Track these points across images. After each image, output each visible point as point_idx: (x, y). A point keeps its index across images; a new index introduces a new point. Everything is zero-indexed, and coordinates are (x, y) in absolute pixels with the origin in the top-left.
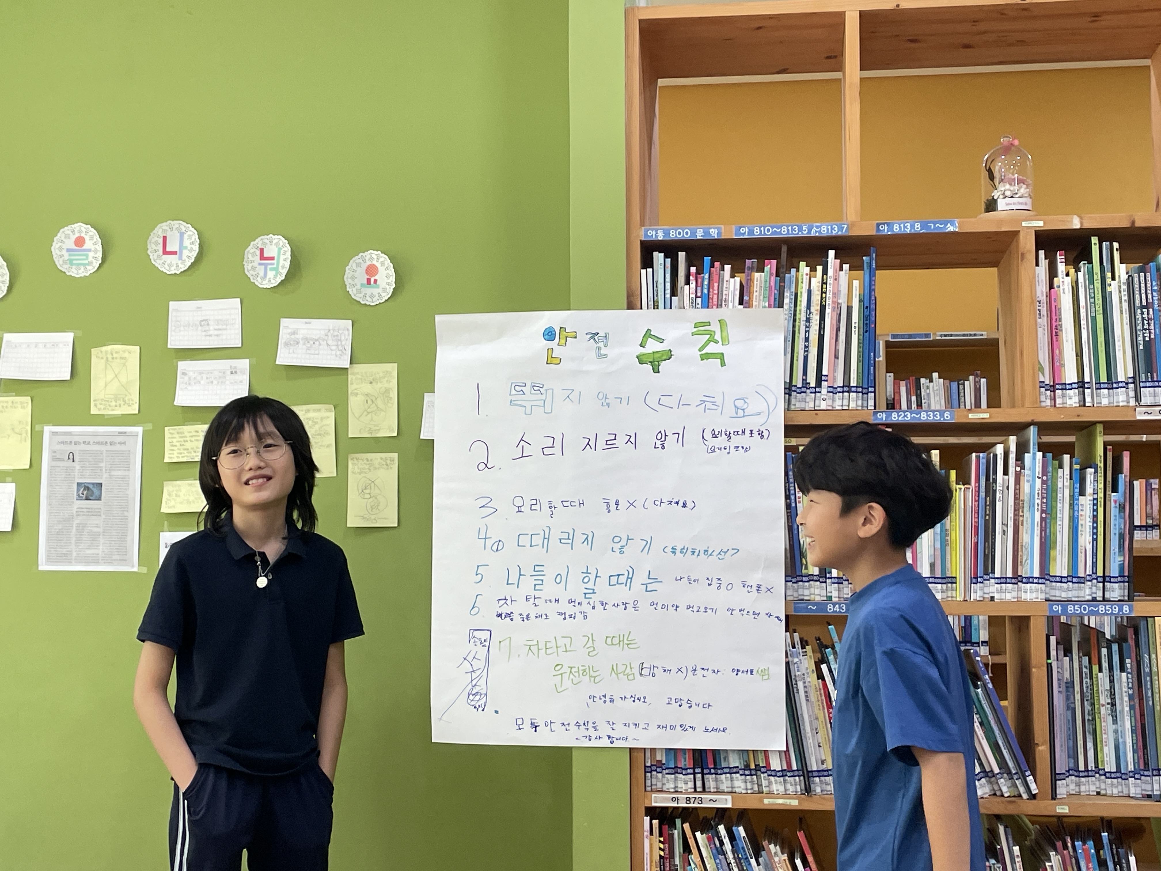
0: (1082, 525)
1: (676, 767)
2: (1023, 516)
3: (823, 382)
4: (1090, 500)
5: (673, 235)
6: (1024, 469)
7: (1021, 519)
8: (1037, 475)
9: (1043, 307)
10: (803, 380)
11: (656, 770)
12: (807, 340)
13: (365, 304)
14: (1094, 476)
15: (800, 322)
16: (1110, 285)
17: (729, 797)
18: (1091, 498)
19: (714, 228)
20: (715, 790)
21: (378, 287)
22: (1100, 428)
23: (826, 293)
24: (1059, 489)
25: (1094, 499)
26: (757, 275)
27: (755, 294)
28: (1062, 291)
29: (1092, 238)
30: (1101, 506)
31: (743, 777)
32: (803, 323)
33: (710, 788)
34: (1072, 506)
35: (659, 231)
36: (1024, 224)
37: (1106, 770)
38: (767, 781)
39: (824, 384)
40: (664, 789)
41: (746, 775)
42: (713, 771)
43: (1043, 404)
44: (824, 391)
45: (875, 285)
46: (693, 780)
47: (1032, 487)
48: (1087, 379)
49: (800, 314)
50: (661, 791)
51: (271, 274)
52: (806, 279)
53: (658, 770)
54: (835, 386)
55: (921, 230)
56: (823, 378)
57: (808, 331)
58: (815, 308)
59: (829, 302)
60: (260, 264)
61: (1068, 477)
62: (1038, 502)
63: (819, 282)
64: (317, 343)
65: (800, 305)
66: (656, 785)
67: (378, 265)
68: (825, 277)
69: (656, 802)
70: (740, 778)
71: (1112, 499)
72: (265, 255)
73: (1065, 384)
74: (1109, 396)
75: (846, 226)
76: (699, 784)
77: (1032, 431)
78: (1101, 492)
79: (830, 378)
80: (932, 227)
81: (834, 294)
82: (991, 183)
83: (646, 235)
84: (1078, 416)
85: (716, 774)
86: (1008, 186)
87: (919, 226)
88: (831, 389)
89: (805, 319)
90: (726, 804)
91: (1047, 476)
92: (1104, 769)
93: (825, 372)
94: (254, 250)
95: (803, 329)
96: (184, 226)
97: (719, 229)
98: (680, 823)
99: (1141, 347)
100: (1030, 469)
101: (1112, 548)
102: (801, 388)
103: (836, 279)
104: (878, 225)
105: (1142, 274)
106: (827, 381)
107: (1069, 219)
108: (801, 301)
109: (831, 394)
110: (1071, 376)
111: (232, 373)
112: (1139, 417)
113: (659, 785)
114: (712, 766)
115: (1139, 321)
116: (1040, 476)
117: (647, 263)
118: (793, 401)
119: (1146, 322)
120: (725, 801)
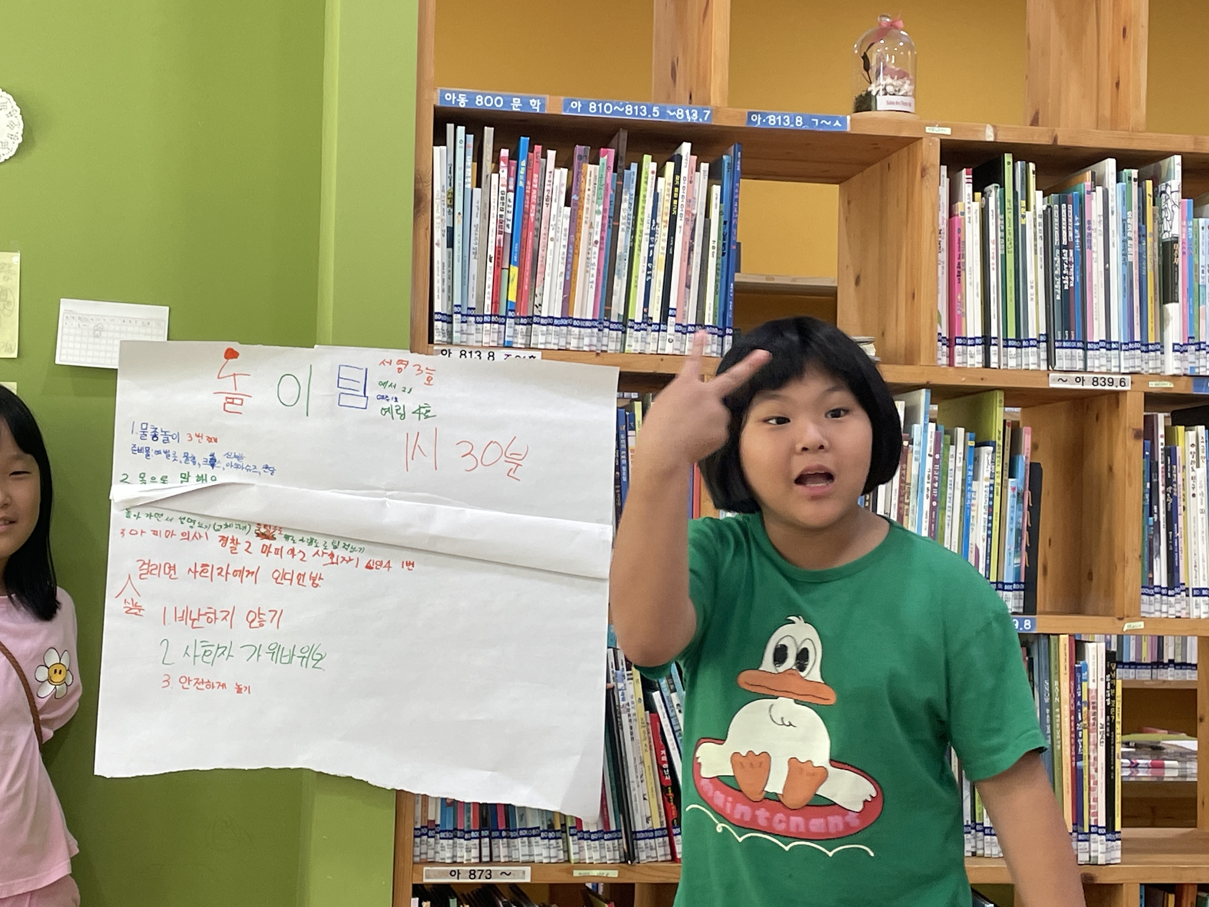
0: (973, 517)
1: (455, 829)
2: (908, 504)
3: (669, 318)
4: (986, 487)
5: (480, 102)
6: (912, 444)
7: (906, 507)
8: (928, 452)
9: (943, 239)
10: (644, 313)
11: (427, 834)
12: (650, 260)
14: (992, 456)
15: (641, 236)
16: (1024, 217)
17: (528, 869)
18: (988, 484)
19: (536, 99)
20: (507, 859)
22: (1000, 396)
23: (677, 199)
24: (949, 472)
25: (991, 485)
26: (591, 167)
27: (587, 192)
28: (967, 220)
29: (1006, 154)
30: (997, 494)
31: (546, 841)
32: (645, 238)
33: (499, 856)
34: (964, 492)
35: (460, 95)
36: (928, 130)
37: (985, 825)
38: (577, 846)
39: (671, 320)
40: (438, 859)
41: (550, 839)
42: (504, 834)
43: (940, 362)
44: (671, 329)
45: (738, 194)
46: (478, 846)
47: (922, 467)
48: (994, 334)
49: (642, 224)
50: (433, 863)
52: (652, 177)
53: (431, 833)
54: (685, 324)
55: (803, 125)
56: (671, 312)
57: (653, 248)
58: (663, 218)
59: (681, 211)
61: (962, 456)
62: (927, 485)
63: (669, 184)
65: (643, 213)
66: (426, 854)
68: (677, 177)
69: (428, 877)
70: (541, 842)
71: (1010, 485)
73: (965, 338)
74: (1017, 357)
75: (708, 112)
76: (486, 851)
77: (923, 396)
78: (998, 477)
79: (679, 313)
80: (817, 124)
81: (689, 201)
83: (442, 98)
84: (982, 379)
85: (508, 837)
86: (889, 80)
87: (801, 121)
88: (680, 328)
89: (648, 231)
90: (524, 878)
91: (940, 454)
92: (982, 824)
93: (672, 304)
95: (645, 245)
97: (541, 100)
98: (456, 903)
99: (1058, 298)
100: (919, 444)
101: (1007, 547)
102: (640, 324)
103: (691, 182)
104: (750, 114)
105: (1064, 205)
106: (674, 316)
107: (981, 129)
108: (644, 208)
109: (680, 334)
110: (973, 328)
112: (1052, 385)
113: (431, 853)
114: (504, 827)
115: (1058, 265)
116: (932, 453)
117: (440, 139)
118: (628, 341)
119: (1066, 266)
120: (521, 875)
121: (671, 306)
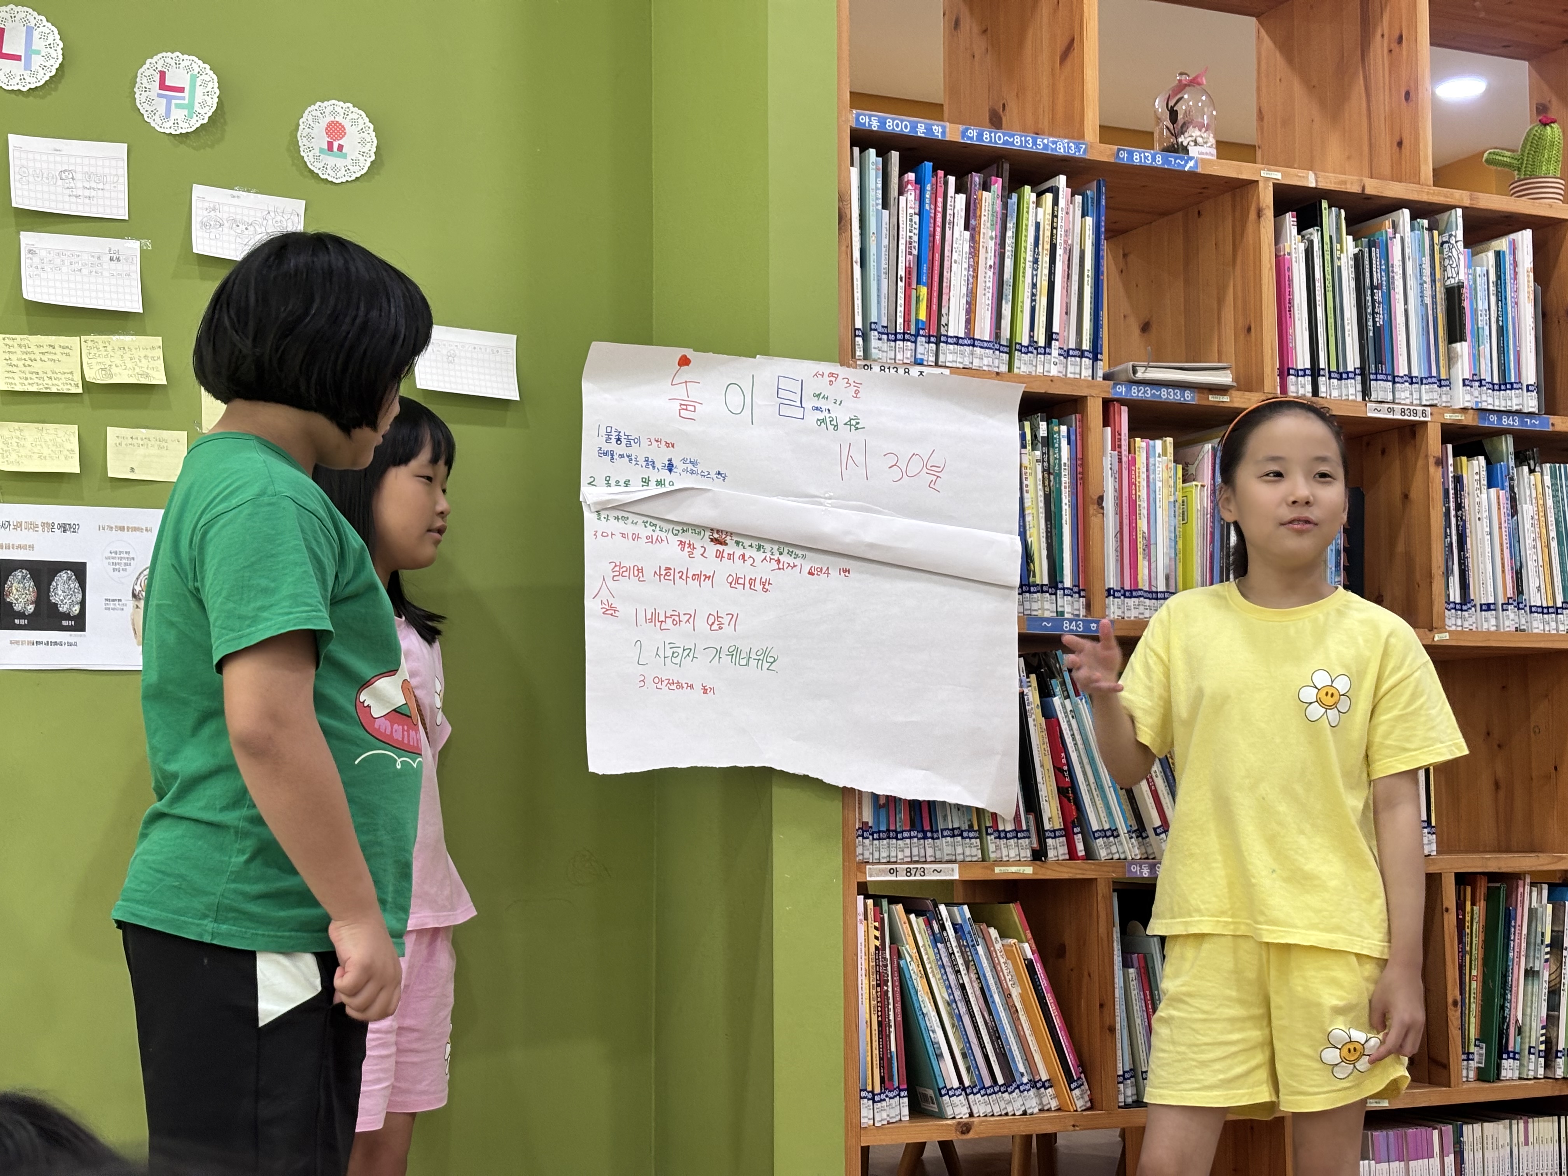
1: (888, 829)
3: (1053, 342)
5: (890, 126)
10: (1030, 336)
12: (1034, 286)
13: (326, 179)
15: (1025, 263)
16: (1339, 259)
17: (956, 866)
19: (938, 126)
20: (933, 859)
21: (345, 156)
23: (1056, 229)
26: (985, 194)
27: (982, 218)
28: (1294, 260)
29: (1323, 200)
31: (967, 841)
32: (1029, 265)
33: (925, 856)
35: (873, 119)
36: (1263, 173)
38: (994, 845)
39: (1054, 344)
40: (875, 859)
41: (971, 838)
42: (929, 834)
44: (1055, 352)
46: (909, 846)
49: (1025, 252)
50: (872, 863)
51: (178, 114)
52: (1032, 207)
53: (866, 835)
54: (1067, 348)
55: (1162, 164)
56: (1054, 336)
57: (1037, 275)
58: (1045, 246)
59: (1060, 241)
60: (159, 96)
63: (1048, 214)
64: (251, 229)
65: (1026, 241)
66: (864, 854)
67: (346, 124)
68: (1055, 208)
69: (871, 876)
70: (962, 842)
72: (168, 83)
73: (1296, 369)
74: (1339, 388)
75: (1084, 146)
76: (915, 851)
79: (1061, 337)
80: (1173, 162)
81: (1066, 231)
83: (858, 121)
85: (933, 837)
87: (1160, 159)
88: (1063, 352)
89: (1031, 259)
90: (953, 875)
93: (1056, 328)
94: (151, 71)
95: (1029, 271)
96: (34, 17)
97: (944, 128)
99: (1371, 334)
102: (1026, 347)
103: (1067, 213)
104: (1118, 151)
105: (1373, 249)
106: (1057, 340)
107: (1305, 175)
108: (1026, 236)
109: (1063, 358)
111: (111, 259)
112: (1370, 415)
113: (868, 853)
114: (929, 828)
115: (1369, 304)
118: (1017, 363)
119: (1377, 305)
120: (951, 872)
121: (1054, 330)
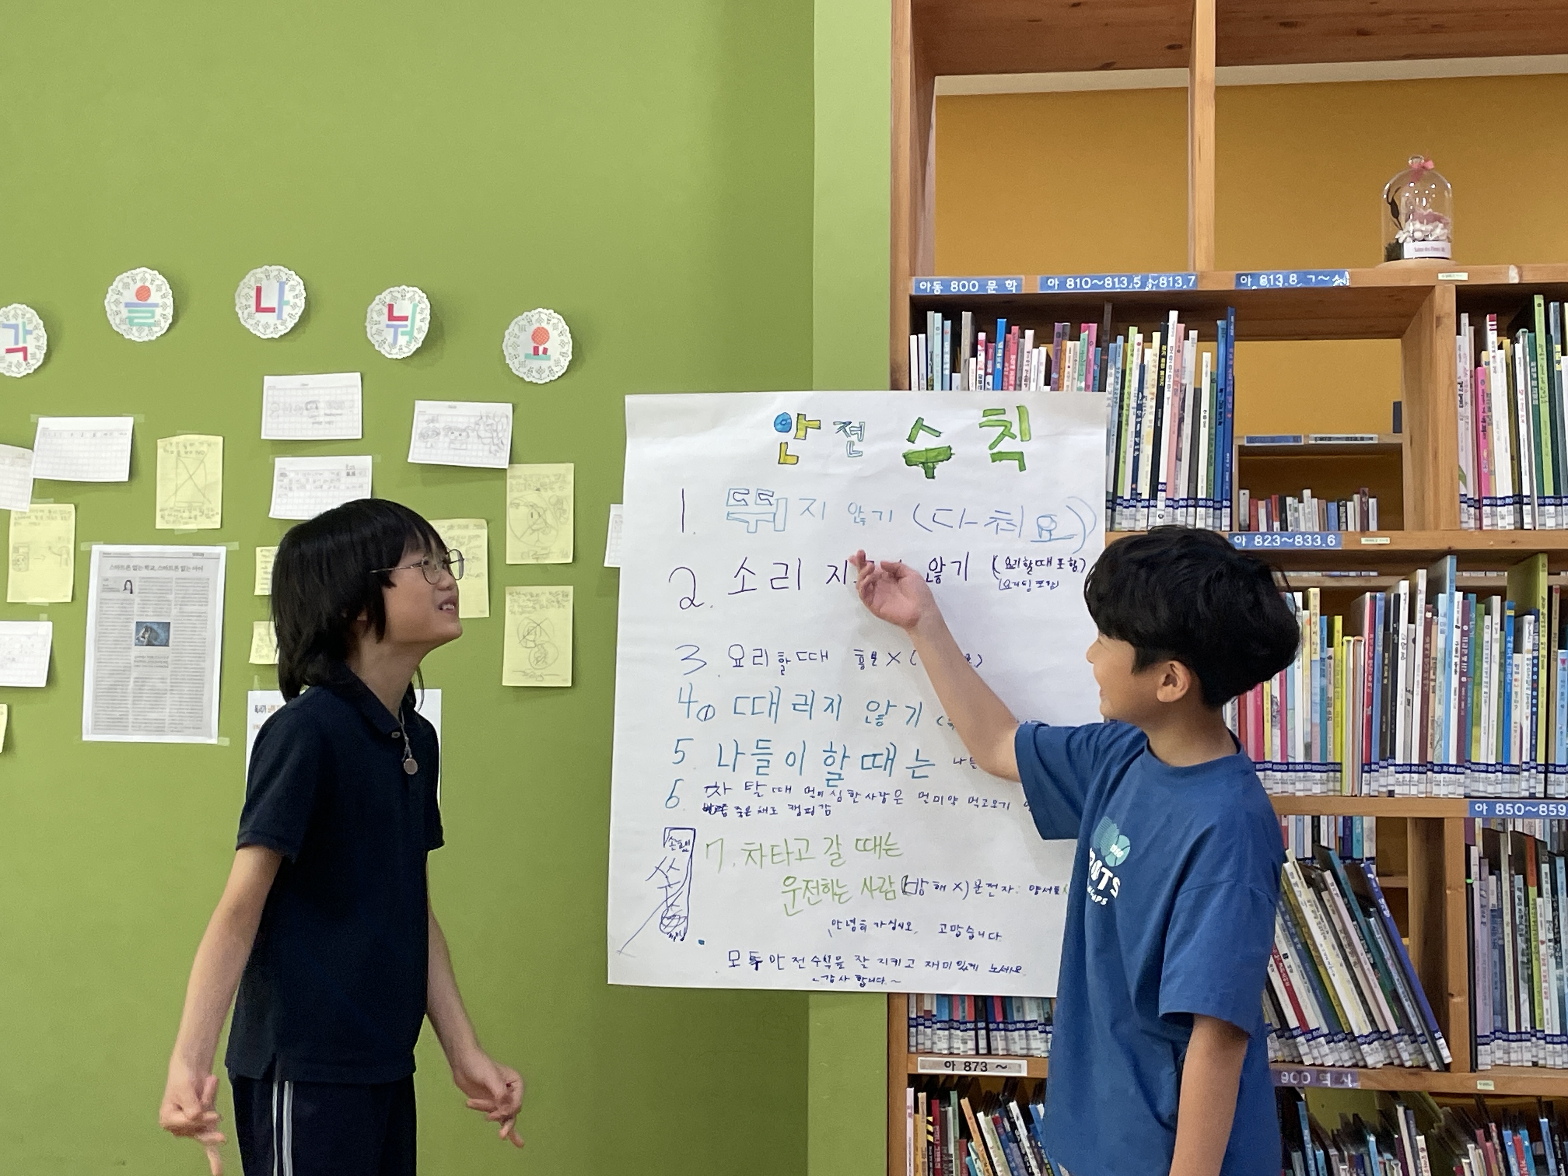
0: (1516, 693)
1: (951, 1020)
2: (1435, 680)
3: (1159, 493)
4: (1528, 659)
5: (955, 288)
6: (1437, 616)
7: (1432, 684)
8: (1455, 624)
9: (1466, 392)
10: (1132, 489)
11: (923, 1024)
12: (1138, 434)
13: (531, 382)
14: (1535, 626)
15: (1128, 410)
16: (1559, 362)
17: (1024, 1063)
18: (1530, 656)
19: (1011, 280)
20: (1005, 1053)
21: (549, 359)
22: (1543, 560)
23: (1165, 370)
24: (1485, 644)
25: (1534, 658)
26: (1070, 344)
27: (1067, 370)
28: (1492, 370)
29: (1535, 296)
30: (1543, 668)
31: (1043, 1035)
32: (1132, 412)
33: (997, 1049)
34: (1503, 667)
35: (935, 283)
36: (1441, 276)
37: (1546, 1032)
39: (1161, 495)
40: (936, 1051)
42: (1001, 1026)
43: (1464, 526)
44: (1161, 504)
45: (1232, 359)
46: (974, 1038)
47: (1448, 639)
48: (1526, 491)
49: (1129, 398)
50: (931, 1053)
51: (402, 340)
52: (1137, 350)
53: (927, 1023)
54: (1176, 498)
55: (1298, 283)
56: (1160, 487)
57: (1140, 422)
58: (1150, 390)
59: (1169, 382)
60: (388, 326)
61: (1499, 627)
62: (1455, 660)
63: (1155, 355)
64: (464, 434)
65: (1130, 387)
66: (923, 1044)
67: (549, 328)
68: (1164, 347)
69: (923, 1068)
70: (1039, 1035)
71: (1560, 657)
72: (396, 314)
73: (1496, 498)
74: (1556, 515)
75: (1193, 278)
76: (983, 1044)
77: (1449, 563)
78: (1543, 648)
79: (1170, 488)
80: (1314, 280)
81: (1176, 371)
82: (1395, 220)
83: (918, 288)
84: (1513, 542)
85: (1006, 1030)
86: (1418, 225)
87: (1295, 279)
88: (1170, 503)
89: (1135, 405)
90: (1020, 1072)
91: (1468, 625)
92: (1543, 1031)
93: (1162, 479)
94: (380, 306)
95: (1132, 419)
96: (285, 273)
97: (1018, 280)
98: (956, 1095)
100: (1445, 616)
101: (1558, 726)
102: (1129, 500)
103: (1179, 351)
104: (1239, 276)
106: (1165, 491)
107: (1503, 271)
108: (1130, 381)
109: (1171, 509)
110: (1503, 487)
111: (348, 474)
113: (928, 1044)
114: (1001, 1019)
116: (1459, 625)
117: (919, 326)
118: (1118, 518)
120: (1017, 1068)
121: (1161, 480)
